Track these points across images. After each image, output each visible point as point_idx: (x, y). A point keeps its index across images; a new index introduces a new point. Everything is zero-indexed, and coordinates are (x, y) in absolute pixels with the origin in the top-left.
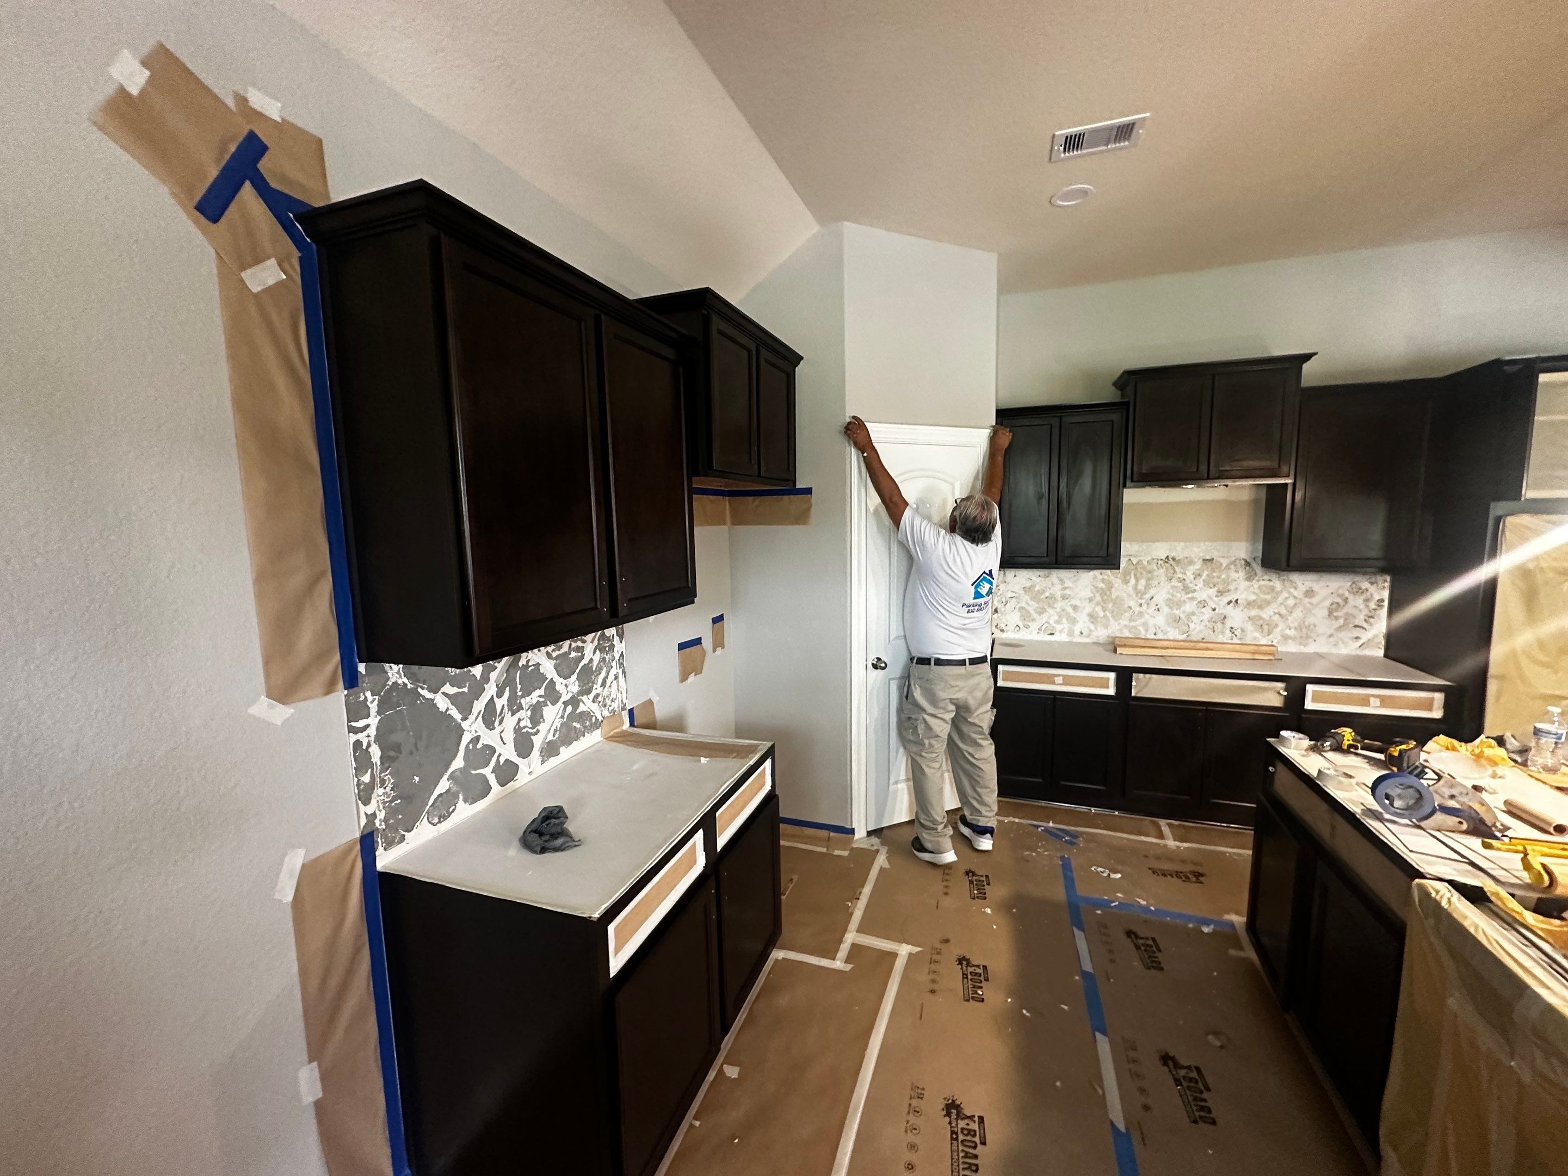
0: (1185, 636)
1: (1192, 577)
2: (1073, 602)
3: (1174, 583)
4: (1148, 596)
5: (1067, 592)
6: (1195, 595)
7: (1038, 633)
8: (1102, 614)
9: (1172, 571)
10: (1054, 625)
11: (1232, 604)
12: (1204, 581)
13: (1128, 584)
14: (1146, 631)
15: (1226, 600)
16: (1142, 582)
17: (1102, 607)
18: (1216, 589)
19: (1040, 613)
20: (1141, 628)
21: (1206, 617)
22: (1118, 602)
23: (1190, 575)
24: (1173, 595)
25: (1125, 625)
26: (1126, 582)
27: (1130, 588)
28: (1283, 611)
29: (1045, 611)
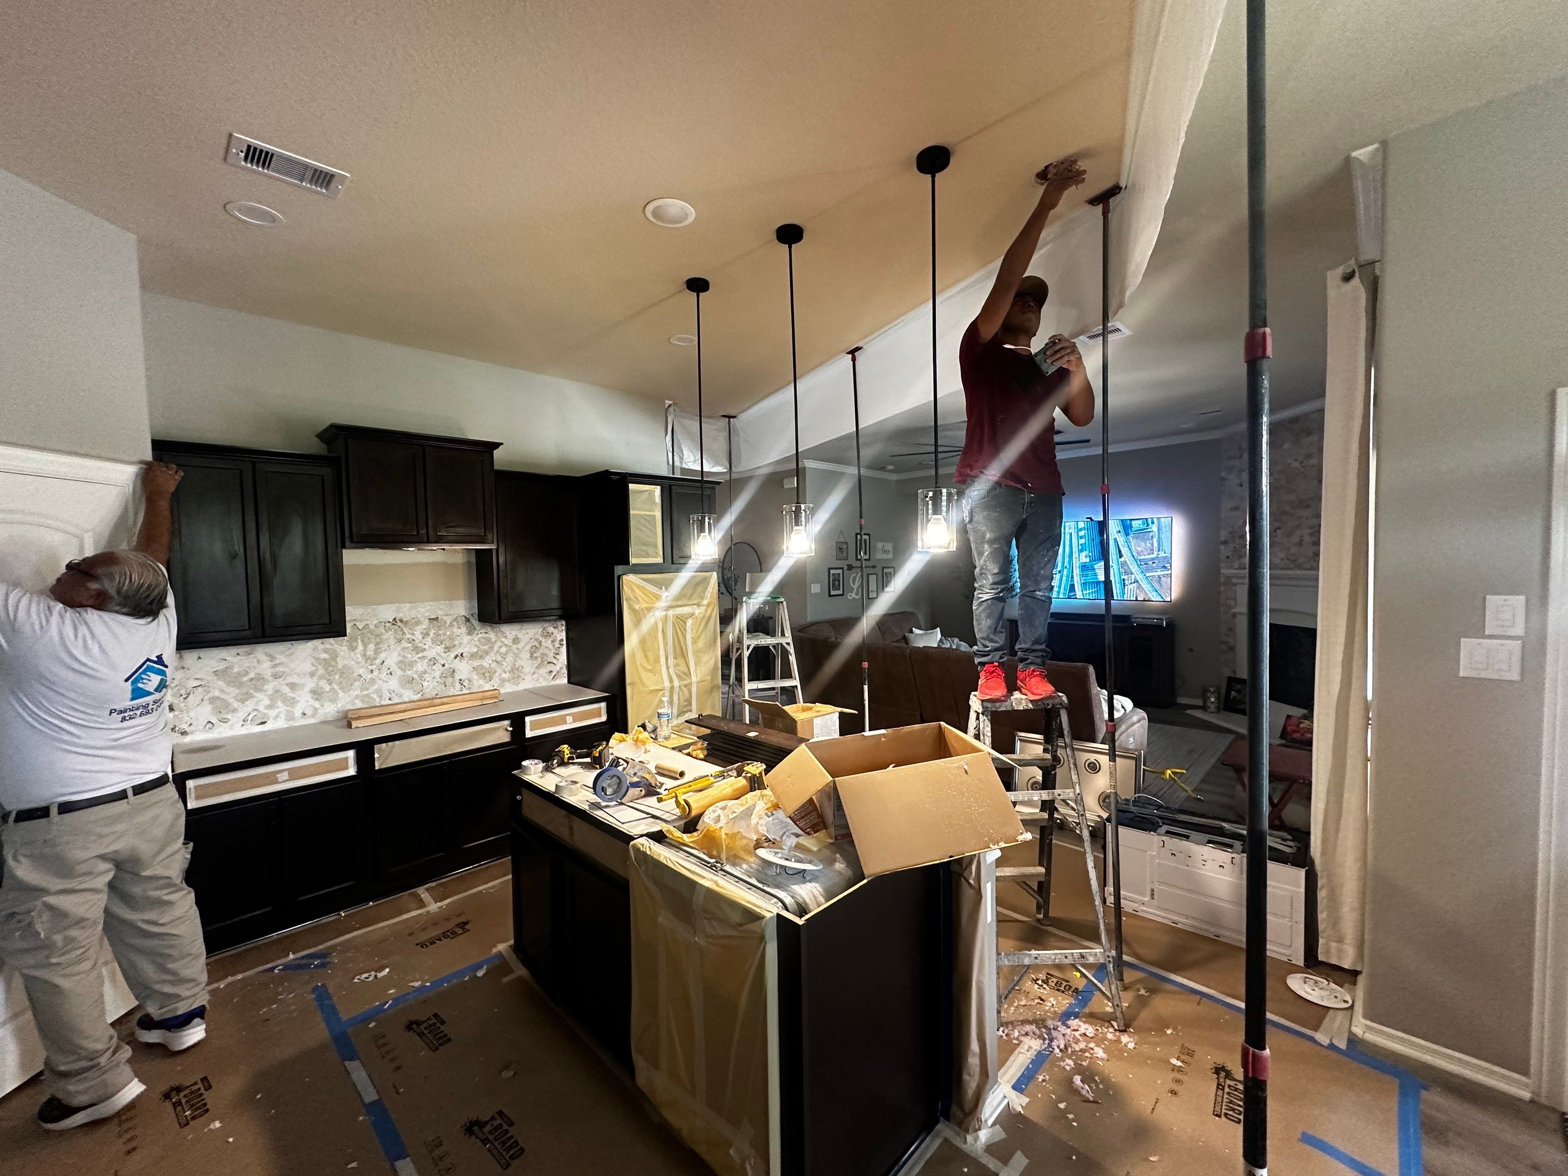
0: (419, 695)
1: (421, 638)
2: (290, 680)
3: (405, 644)
4: (378, 661)
5: (280, 669)
6: (424, 654)
7: (243, 725)
8: (327, 688)
9: (401, 633)
10: (266, 711)
11: (458, 658)
12: (432, 639)
13: (356, 651)
14: (381, 697)
15: (453, 656)
16: (371, 647)
17: (328, 680)
18: (443, 646)
19: (243, 701)
20: (375, 696)
21: (437, 674)
22: (345, 673)
23: (418, 635)
24: (404, 657)
25: (357, 695)
26: (353, 649)
27: (359, 656)
28: (499, 659)
29: (252, 696)
